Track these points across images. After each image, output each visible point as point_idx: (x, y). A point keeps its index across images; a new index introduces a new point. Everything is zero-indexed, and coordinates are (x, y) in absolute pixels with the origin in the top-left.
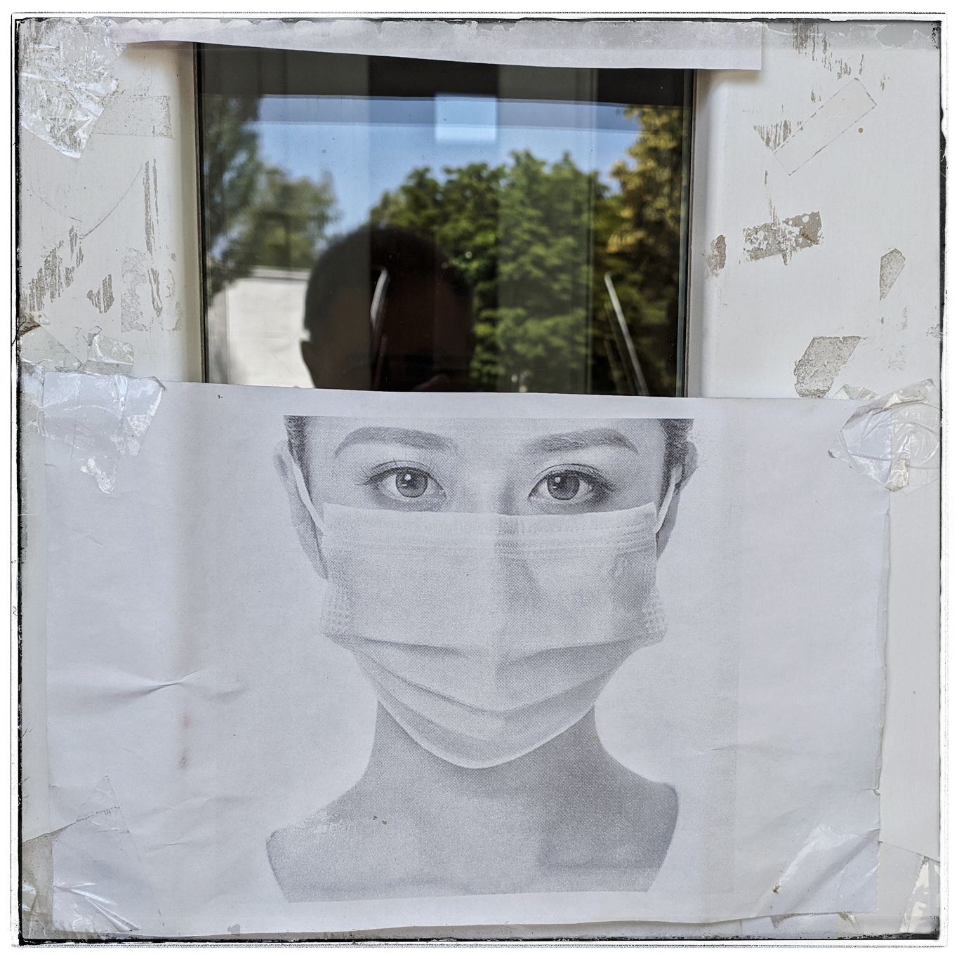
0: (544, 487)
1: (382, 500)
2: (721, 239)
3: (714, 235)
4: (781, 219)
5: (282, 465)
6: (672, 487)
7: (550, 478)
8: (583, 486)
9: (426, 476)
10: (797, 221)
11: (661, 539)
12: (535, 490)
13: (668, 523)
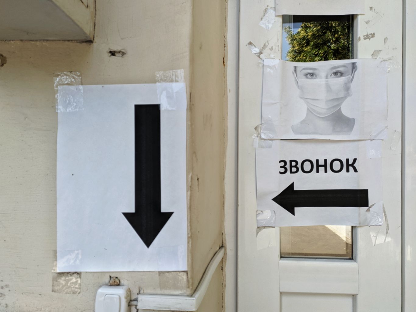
0: (333, 75)
1: (307, 78)
2: (360, 37)
3: (359, 37)
4: (369, 34)
5: (293, 73)
6: (353, 73)
7: (334, 73)
8: (339, 74)
9: (314, 74)
10: (371, 34)
11: (352, 80)
12: (331, 75)
13: (353, 78)
